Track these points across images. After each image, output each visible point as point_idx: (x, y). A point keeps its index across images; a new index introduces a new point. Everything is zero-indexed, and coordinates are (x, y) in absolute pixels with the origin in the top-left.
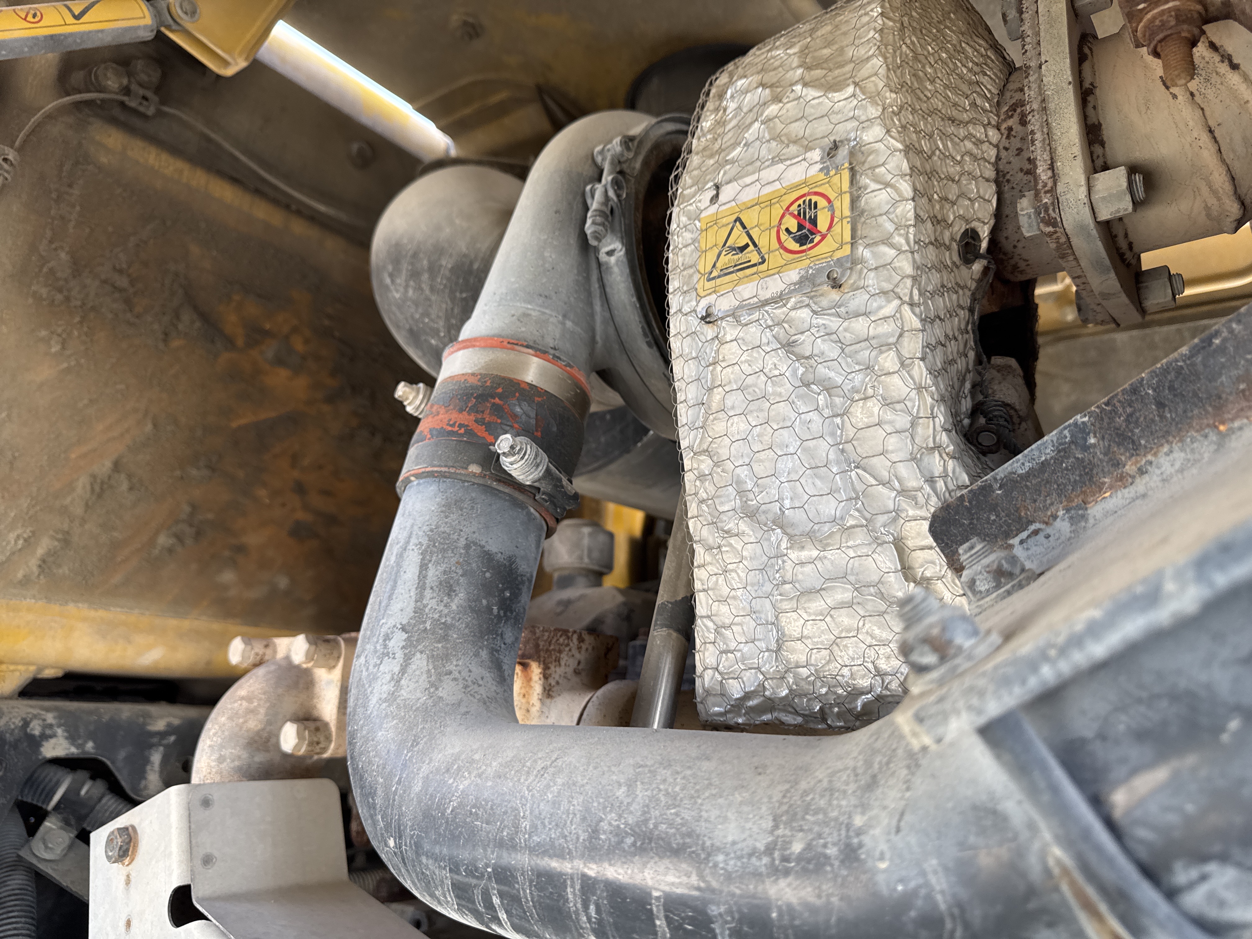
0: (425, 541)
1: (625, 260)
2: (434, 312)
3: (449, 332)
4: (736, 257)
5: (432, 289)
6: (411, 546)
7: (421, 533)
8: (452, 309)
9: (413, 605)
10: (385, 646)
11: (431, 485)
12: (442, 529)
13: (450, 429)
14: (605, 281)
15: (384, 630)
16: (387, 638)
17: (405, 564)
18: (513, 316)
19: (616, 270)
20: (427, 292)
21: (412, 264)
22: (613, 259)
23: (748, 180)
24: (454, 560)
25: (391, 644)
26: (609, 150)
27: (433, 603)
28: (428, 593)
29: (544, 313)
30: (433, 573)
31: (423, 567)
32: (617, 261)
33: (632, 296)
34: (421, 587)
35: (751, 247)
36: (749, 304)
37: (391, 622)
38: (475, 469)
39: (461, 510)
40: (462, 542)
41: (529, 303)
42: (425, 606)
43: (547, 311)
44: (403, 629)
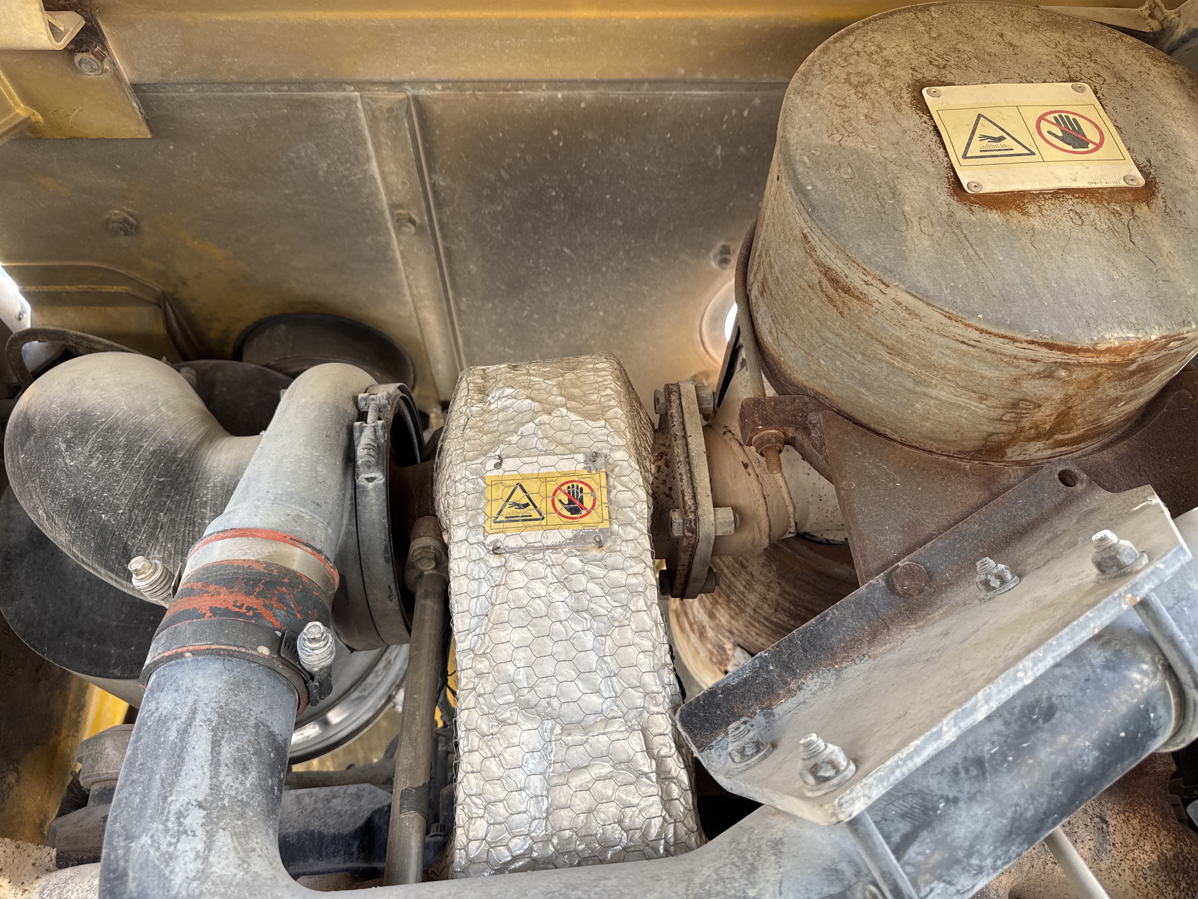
0: (215, 718)
1: (384, 488)
2: (118, 489)
3: (131, 511)
4: (519, 510)
5: (124, 466)
6: (197, 722)
7: (208, 710)
8: (144, 490)
9: (207, 782)
10: (180, 824)
11: (214, 663)
12: (232, 707)
13: (237, 610)
14: (358, 500)
15: (174, 808)
16: (180, 815)
17: (192, 740)
18: (289, 515)
19: (372, 494)
20: (118, 468)
21: (105, 437)
22: (371, 485)
23: (527, 460)
24: (246, 738)
25: (187, 821)
26: (373, 400)
27: (229, 780)
28: (223, 770)
29: (314, 518)
30: (227, 751)
31: (216, 744)
32: (375, 487)
33: (384, 518)
34: (215, 763)
35: (531, 506)
36: (534, 547)
37: (183, 799)
38: (264, 650)
39: (250, 690)
40: (252, 721)
41: (303, 507)
42: (222, 783)
43: (317, 517)
44: (200, 806)
